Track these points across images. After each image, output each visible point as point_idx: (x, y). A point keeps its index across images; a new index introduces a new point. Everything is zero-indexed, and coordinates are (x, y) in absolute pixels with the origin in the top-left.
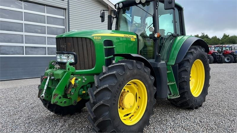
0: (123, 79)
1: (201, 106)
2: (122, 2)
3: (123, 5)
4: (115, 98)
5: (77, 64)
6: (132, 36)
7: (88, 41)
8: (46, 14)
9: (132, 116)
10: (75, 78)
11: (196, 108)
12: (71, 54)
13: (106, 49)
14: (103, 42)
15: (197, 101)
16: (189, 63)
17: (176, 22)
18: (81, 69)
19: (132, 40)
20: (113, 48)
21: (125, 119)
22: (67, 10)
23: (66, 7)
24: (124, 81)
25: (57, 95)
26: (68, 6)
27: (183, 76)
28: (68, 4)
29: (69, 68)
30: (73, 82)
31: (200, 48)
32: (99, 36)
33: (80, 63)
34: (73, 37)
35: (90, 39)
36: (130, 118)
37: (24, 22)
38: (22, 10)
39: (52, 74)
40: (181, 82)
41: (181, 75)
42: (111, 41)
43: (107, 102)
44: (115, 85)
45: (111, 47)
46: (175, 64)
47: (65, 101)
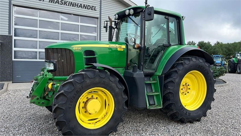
0: (81, 86)
1: (199, 120)
2: (118, 14)
3: (118, 16)
4: (72, 103)
5: (56, 71)
6: (120, 46)
7: (68, 52)
8: (80, 24)
9: (99, 121)
10: (52, 83)
11: (191, 122)
12: (52, 62)
13: (86, 59)
14: (83, 52)
15: (191, 115)
16: (177, 74)
17: (170, 32)
18: (60, 76)
19: (118, 50)
20: (95, 58)
21: (90, 123)
22: (99, 18)
23: (98, 16)
24: (82, 89)
25: (35, 96)
26: (100, 15)
27: (169, 88)
28: (100, 13)
29: (46, 75)
30: (50, 86)
31: (196, 58)
32: (79, 47)
33: (59, 71)
34: (53, 49)
35: (70, 50)
36: (96, 122)
37: (60, 31)
38: (59, 21)
39: (36, 79)
40: (167, 93)
41: (168, 86)
42: (93, 51)
43: (62, 105)
44: (71, 91)
45: (93, 56)
46: (161, 75)
47: (43, 102)
